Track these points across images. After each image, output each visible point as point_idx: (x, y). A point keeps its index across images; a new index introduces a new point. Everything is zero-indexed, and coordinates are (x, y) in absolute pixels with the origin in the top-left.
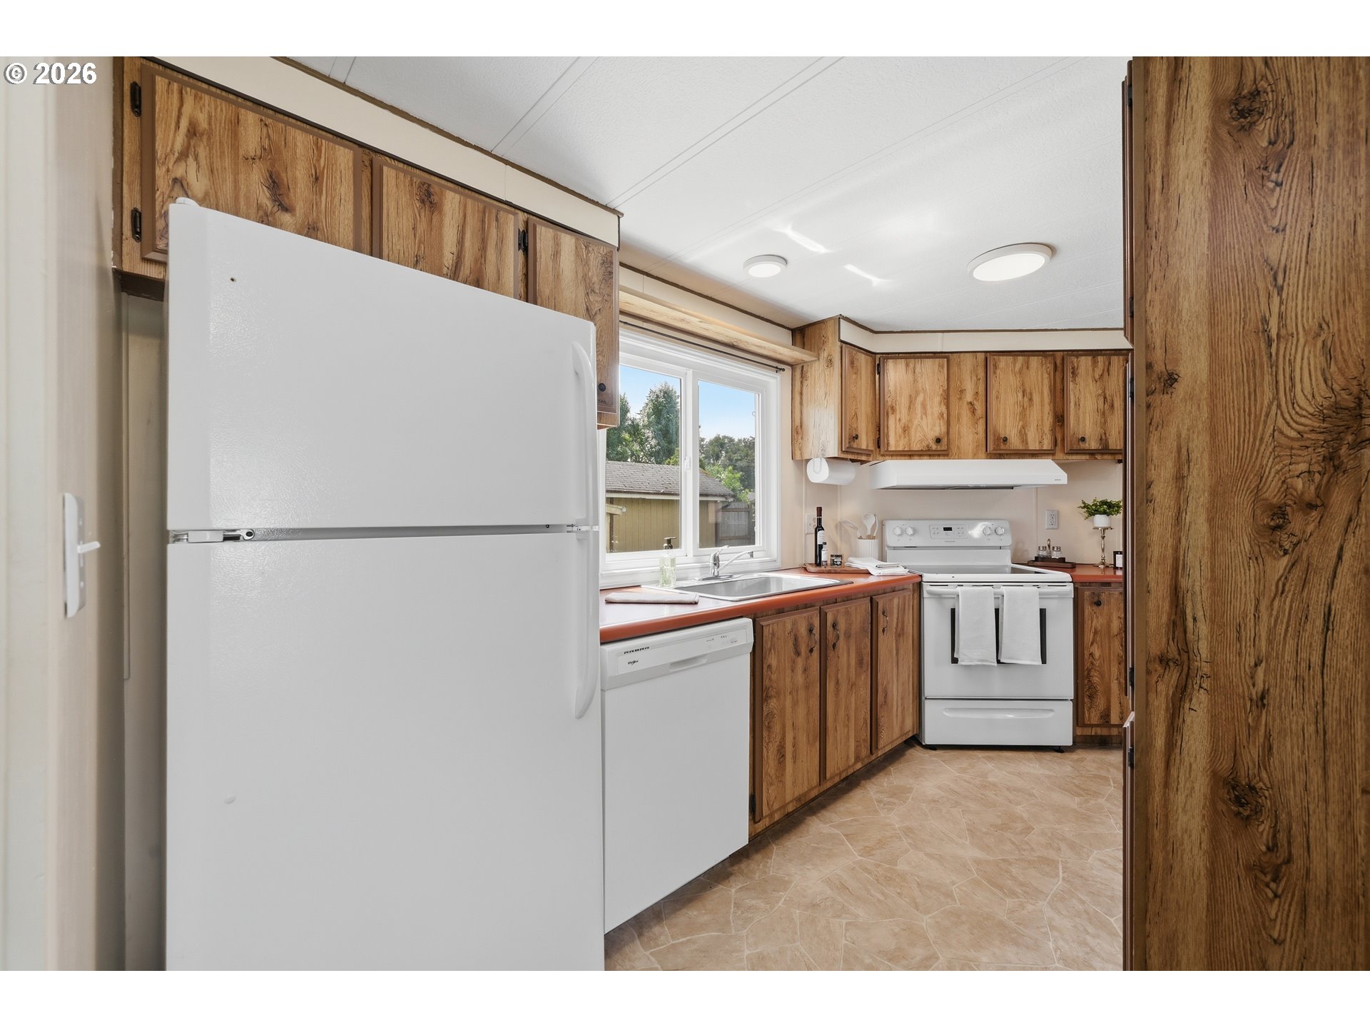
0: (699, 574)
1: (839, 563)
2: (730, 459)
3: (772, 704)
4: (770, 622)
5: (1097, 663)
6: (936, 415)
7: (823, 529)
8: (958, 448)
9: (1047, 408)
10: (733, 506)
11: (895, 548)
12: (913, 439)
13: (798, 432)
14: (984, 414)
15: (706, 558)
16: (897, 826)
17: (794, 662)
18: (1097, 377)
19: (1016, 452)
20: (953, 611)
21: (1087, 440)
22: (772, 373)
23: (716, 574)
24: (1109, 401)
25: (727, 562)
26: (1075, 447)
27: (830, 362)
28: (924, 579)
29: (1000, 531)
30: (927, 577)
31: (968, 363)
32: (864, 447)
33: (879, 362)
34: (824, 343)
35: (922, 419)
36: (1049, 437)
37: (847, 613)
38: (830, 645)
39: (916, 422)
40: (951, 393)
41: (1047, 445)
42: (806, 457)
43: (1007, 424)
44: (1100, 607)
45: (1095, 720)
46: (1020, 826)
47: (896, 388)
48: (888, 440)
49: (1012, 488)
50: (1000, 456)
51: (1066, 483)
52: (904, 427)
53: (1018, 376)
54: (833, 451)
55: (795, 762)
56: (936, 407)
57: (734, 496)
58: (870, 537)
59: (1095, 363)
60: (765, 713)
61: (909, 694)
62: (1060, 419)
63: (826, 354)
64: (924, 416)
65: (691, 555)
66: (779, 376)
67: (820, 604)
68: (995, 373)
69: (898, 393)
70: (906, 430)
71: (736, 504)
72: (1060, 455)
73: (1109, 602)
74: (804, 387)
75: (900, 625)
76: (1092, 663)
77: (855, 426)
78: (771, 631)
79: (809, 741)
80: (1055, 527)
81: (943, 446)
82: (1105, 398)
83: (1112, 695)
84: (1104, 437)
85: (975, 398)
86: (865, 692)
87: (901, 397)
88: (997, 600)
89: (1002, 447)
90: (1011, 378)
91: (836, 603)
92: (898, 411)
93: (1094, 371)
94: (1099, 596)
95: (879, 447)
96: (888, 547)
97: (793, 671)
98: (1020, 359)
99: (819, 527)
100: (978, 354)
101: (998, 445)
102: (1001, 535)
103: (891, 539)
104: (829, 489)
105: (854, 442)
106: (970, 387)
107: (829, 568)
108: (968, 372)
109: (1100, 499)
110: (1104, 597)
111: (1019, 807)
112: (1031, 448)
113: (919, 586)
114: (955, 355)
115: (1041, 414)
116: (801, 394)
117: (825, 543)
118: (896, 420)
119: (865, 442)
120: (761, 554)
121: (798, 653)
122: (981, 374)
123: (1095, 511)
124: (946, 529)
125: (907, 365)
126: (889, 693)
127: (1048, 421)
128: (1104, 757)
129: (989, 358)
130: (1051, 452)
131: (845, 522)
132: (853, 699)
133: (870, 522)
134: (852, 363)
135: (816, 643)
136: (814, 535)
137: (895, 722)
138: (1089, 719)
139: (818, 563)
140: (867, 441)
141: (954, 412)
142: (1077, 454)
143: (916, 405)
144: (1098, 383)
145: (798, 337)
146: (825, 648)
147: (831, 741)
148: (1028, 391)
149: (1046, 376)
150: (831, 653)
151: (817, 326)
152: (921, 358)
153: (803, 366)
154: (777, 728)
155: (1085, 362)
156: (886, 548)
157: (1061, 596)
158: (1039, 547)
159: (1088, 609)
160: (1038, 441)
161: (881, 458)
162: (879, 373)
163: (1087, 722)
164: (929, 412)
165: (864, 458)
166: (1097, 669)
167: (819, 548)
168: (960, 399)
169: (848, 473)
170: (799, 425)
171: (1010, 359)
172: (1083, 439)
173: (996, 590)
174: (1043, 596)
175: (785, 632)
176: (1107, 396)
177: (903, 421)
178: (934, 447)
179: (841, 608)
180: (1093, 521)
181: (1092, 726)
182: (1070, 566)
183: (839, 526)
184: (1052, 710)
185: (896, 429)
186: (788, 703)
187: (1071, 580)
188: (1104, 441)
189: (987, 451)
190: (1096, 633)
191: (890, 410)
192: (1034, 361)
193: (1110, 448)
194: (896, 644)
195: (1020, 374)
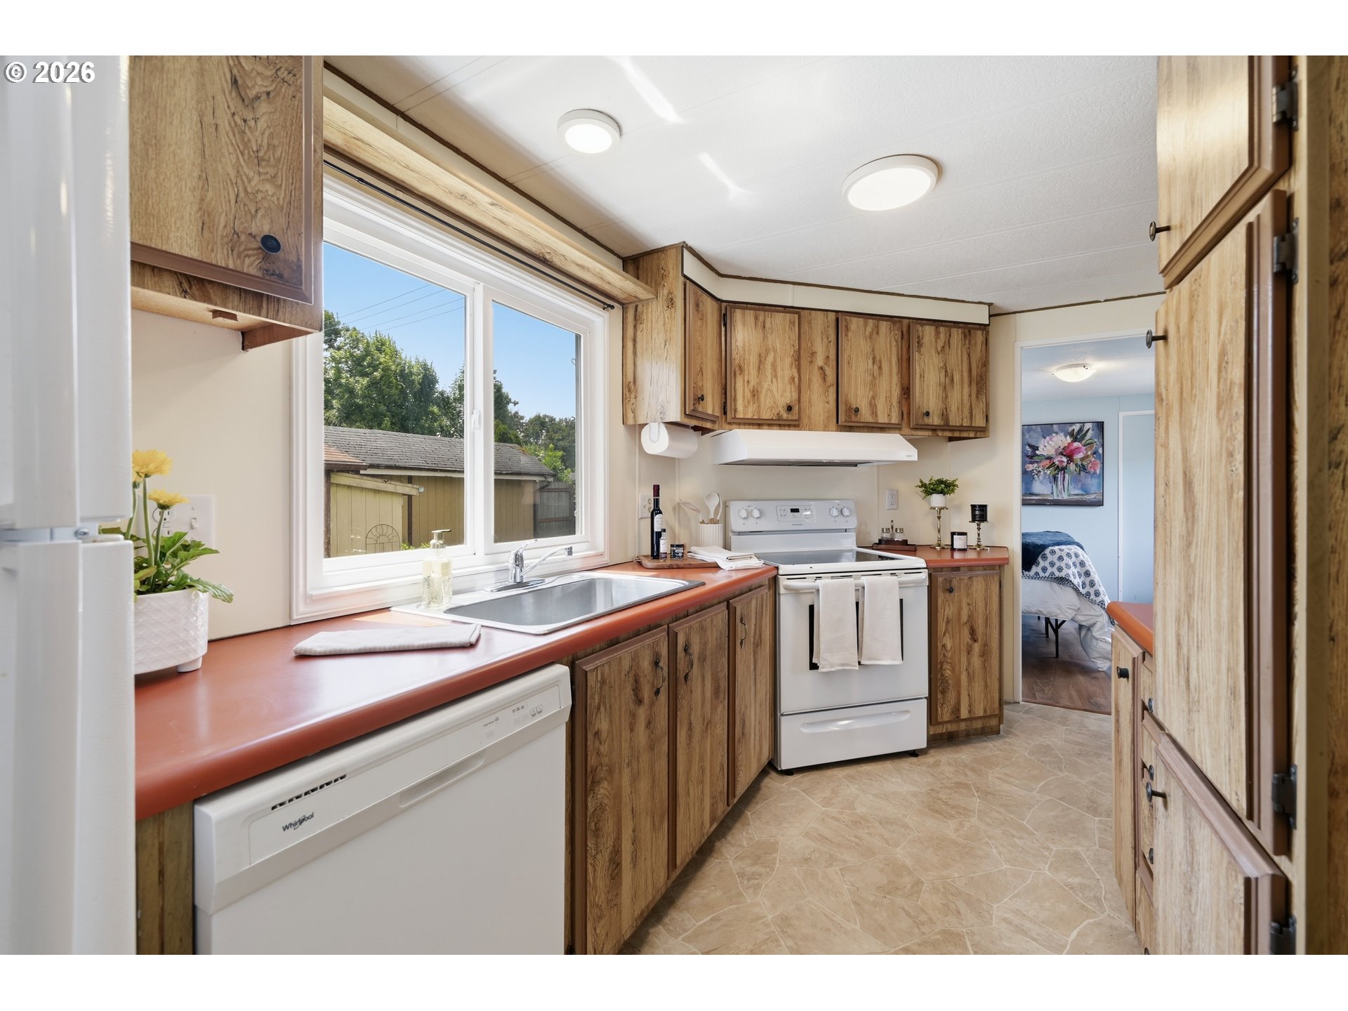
0: (493, 581)
1: (680, 555)
2: (551, 439)
3: (602, 791)
4: (598, 663)
5: (949, 655)
6: (787, 379)
7: (661, 513)
8: (809, 417)
9: (895, 379)
10: (552, 486)
11: (740, 533)
12: (763, 405)
13: (630, 389)
14: (835, 380)
15: (503, 557)
16: (770, 917)
17: (633, 716)
18: (939, 349)
19: (865, 425)
20: (812, 608)
21: (931, 414)
22: (599, 310)
23: (518, 580)
24: (949, 375)
25: (537, 561)
26: (920, 422)
27: (671, 302)
28: (781, 572)
29: (846, 512)
30: (784, 569)
31: (819, 322)
32: (710, 412)
33: (726, 311)
34: (664, 276)
35: (772, 382)
36: (897, 409)
37: (703, 629)
38: (681, 675)
39: (765, 386)
40: (802, 355)
41: (895, 420)
42: (641, 421)
43: (858, 394)
44: (952, 594)
45: (946, 717)
46: (907, 881)
47: (744, 344)
48: (735, 405)
49: (856, 466)
50: (850, 429)
51: (916, 459)
52: (753, 391)
53: (868, 340)
54: (675, 415)
55: (634, 866)
56: (787, 370)
57: (554, 476)
58: (713, 521)
59: (937, 333)
60: (591, 809)
61: (766, 715)
62: (906, 392)
63: (666, 292)
64: (774, 380)
65: (481, 552)
66: (606, 314)
67: (667, 621)
68: (846, 335)
69: (747, 349)
70: (755, 394)
71: (556, 484)
72: (906, 430)
73: (960, 588)
74: (639, 333)
75: (758, 633)
76: (944, 655)
77: (700, 384)
78: (599, 678)
79: (654, 825)
80: (895, 507)
81: (794, 416)
82: (946, 371)
83: (962, 689)
84: (945, 412)
85: (826, 363)
86: (721, 730)
87: (750, 355)
88: (857, 592)
89: (854, 418)
90: (862, 342)
91: (687, 616)
92: (746, 373)
93: (936, 342)
94: (951, 581)
95: (725, 413)
96: (734, 533)
97: (632, 730)
98: (871, 322)
99: (656, 510)
100: (829, 313)
101: (850, 417)
102: (848, 516)
103: (736, 524)
104: (666, 463)
105: (699, 404)
106: (821, 349)
107: (669, 562)
108: (819, 332)
109: (936, 478)
110: (955, 582)
111: (898, 850)
112: (880, 421)
113: (775, 581)
114: (806, 311)
115: (889, 385)
116: (635, 341)
117: (664, 531)
118: (744, 381)
119: (711, 406)
120: (584, 546)
121: (639, 701)
122: (833, 337)
123: (932, 489)
124: (793, 511)
125: (756, 318)
126: (747, 722)
127: (896, 392)
128: (956, 756)
129: (840, 318)
130: (897, 426)
131: (685, 503)
132: (709, 743)
133: (714, 503)
134: (697, 305)
135: (663, 681)
136: (650, 520)
137: (753, 754)
138: (942, 718)
139: (655, 554)
140: (713, 404)
141: (805, 377)
142: (922, 429)
143: (766, 366)
144: (940, 355)
145: (631, 268)
146: (676, 681)
147: (682, 810)
148: (878, 359)
149: (894, 343)
150: (682, 690)
151: (655, 256)
152: (771, 311)
153: (637, 306)
154: (609, 826)
155: (929, 331)
156: (731, 534)
157: (917, 584)
158: (883, 529)
159: (941, 596)
160: (886, 414)
161: (727, 426)
162: (725, 325)
163: (940, 720)
164: (779, 375)
165: (708, 425)
166: (949, 661)
167: (656, 537)
168: (811, 362)
169: (690, 444)
170: (632, 380)
171: (861, 321)
172: (927, 414)
173: (857, 581)
174: (902, 586)
175: (620, 673)
176: (948, 370)
177: (752, 384)
178: (785, 416)
179: (694, 622)
180: (929, 503)
181: (943, 723)
182: (913, 548)
183: (678, 508)
184: (907, 712)
185: (744, 393)
186: (626, 781)
187: (925, 566)
188: (945, 416)
189: (837, 422)
190: (948, 622)
191: (737, 369)
192: (884, 325)
193: (951, 424)
194: (754, 656)
195: (870, 338)
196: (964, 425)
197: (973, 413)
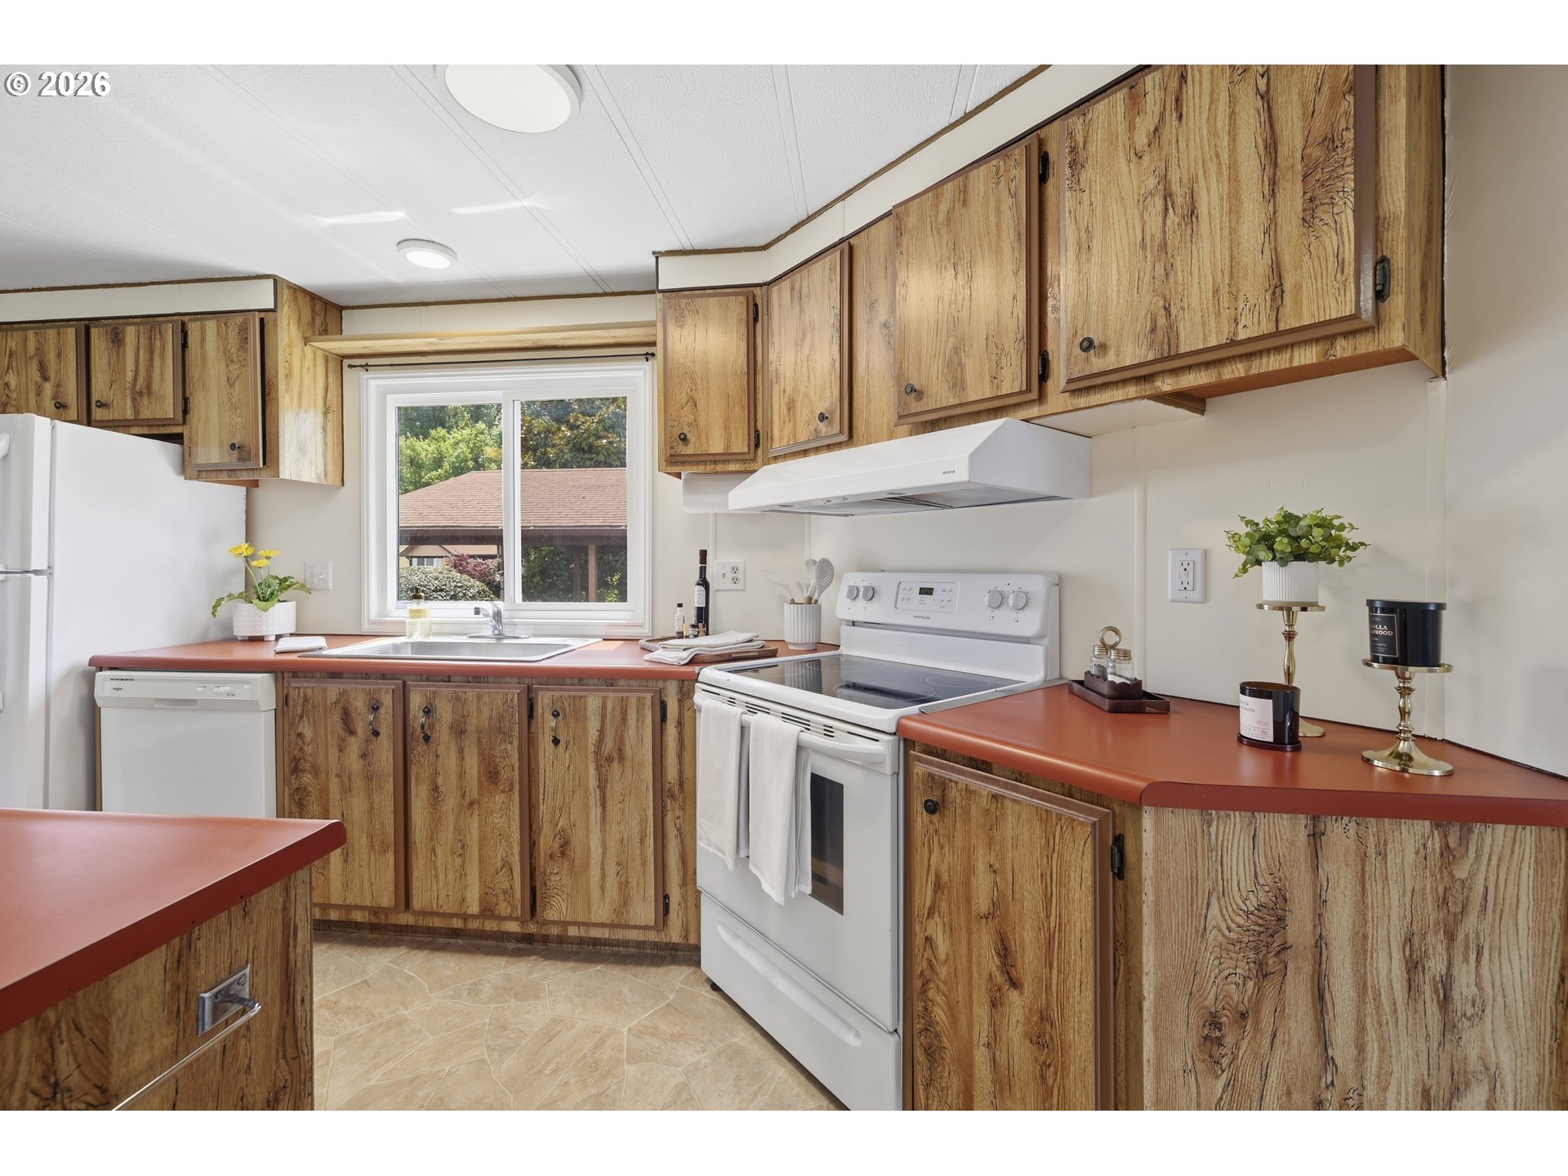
3: (303, 778)
5: (942, 972)
7: (705, 584)
9: (1011, 287)
12: (799, 420)
17: (342, 739)
18: (1141, 139)
19: (945, 413)
21: (1114, 338)
23: (494, 634)
24: (1179, 200)
26: (1079, 371)
29: (1018, 601)
32: (718, 450)
35: (809, 380)
36: (1015, 357)
38: (418, 735)
39: (801, 389)
41: (1009, 385)
52: (789, 403)
53: (944, 231)
64: (812, 375)
66: (649, 364)
68: (899, 244)
69: (783, 344)
70: (791, 406)
73: (968, 812)
77: (688, 419)
78: (302, 695)
80: (1195, 595)
84: (1162, 321)
87: (785, 349)
90: (931, 241)
92: (782, 378)
93: (1131, 127)
98: (948, 189)
101: (906, 405)
102: (1019, 609)
103: (841, 607)
105: (684, 444)
106: (885, 289)
110: (954, 794)
112: (971, 402)
115: (996, 309)
118: (780, 391)
121: (350, 731)
124: (924, 592)
125: (793, 289)
126: (576, 846)
127: (1012, 318)
130: (1024, 397)
134: (680, 319)
135: (386, 728)
140: (729, 439)
142: (1096, 389)
143: (803, 358)
144: (1146, 159)
146: (407, 736)
148: (966, 260)
149: (1007, 203)
152: (810, 265)
154: (314, 810)
155: (1106, 114)
156: (838, 623)
157: (867, 764)
160: (990, 381)
164: (818, 364)
165: (734, 468)
171: (928, 198)
175: (325, 699)
176: (1176, 188)
177: (790, 391)
178: (824, 430)
185: (780, 408)
186: (336, 787)
188: (1160, 334)
191: (774, 376)
192: (981, 180)
194: (598, 771)
195: (949, 224)
196: (1242, 335)
197: (1288, 285)
